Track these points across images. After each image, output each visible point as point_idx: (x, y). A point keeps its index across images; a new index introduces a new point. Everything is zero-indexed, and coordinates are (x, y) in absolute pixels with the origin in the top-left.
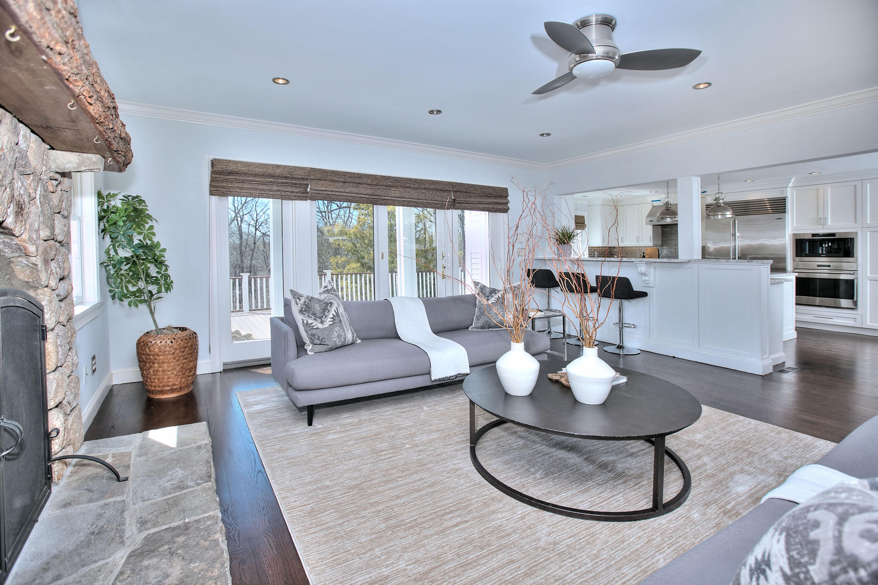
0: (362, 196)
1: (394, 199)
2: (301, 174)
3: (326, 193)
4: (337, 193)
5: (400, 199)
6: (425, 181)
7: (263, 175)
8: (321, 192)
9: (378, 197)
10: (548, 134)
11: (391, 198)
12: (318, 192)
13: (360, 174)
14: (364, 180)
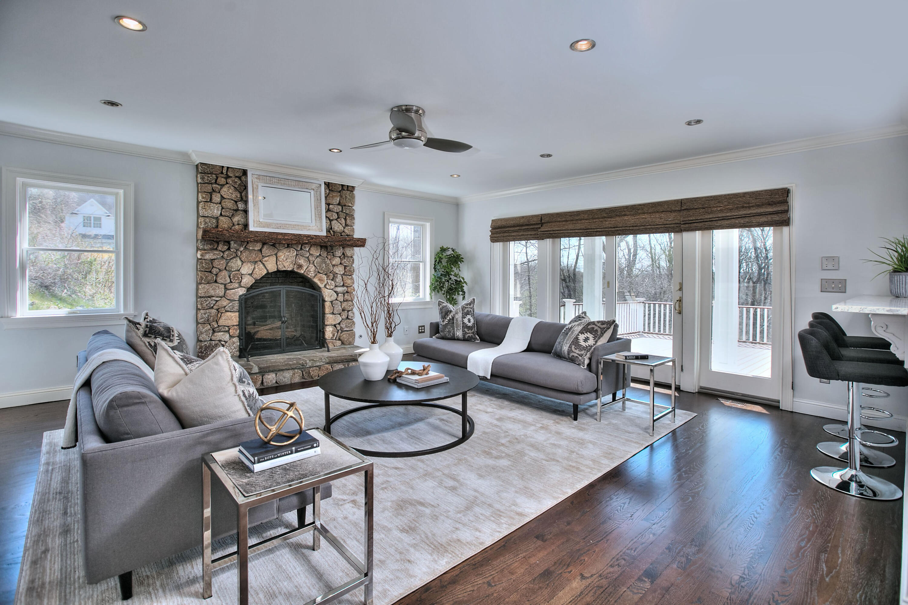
0: (577, 231)
1: (607, 229)
2: (535, 220)
3: (548, 232)
4: (556, 232)
5: (613, 229)
6: (644, 205)
7: (514, 226)
8: (545, 233)
9: (590, 230)
10: (698, 122)
11: (603, 230)
12: (543, 233)
13: (579, 211)
14: (582, 216)
